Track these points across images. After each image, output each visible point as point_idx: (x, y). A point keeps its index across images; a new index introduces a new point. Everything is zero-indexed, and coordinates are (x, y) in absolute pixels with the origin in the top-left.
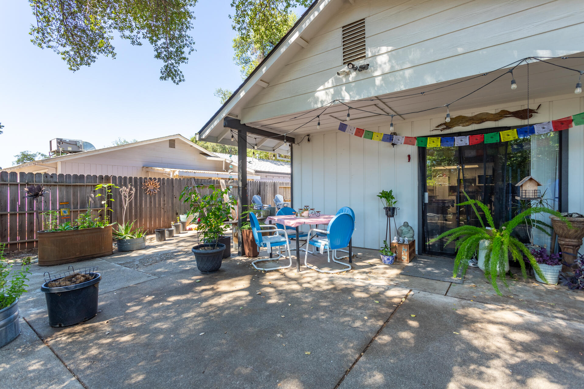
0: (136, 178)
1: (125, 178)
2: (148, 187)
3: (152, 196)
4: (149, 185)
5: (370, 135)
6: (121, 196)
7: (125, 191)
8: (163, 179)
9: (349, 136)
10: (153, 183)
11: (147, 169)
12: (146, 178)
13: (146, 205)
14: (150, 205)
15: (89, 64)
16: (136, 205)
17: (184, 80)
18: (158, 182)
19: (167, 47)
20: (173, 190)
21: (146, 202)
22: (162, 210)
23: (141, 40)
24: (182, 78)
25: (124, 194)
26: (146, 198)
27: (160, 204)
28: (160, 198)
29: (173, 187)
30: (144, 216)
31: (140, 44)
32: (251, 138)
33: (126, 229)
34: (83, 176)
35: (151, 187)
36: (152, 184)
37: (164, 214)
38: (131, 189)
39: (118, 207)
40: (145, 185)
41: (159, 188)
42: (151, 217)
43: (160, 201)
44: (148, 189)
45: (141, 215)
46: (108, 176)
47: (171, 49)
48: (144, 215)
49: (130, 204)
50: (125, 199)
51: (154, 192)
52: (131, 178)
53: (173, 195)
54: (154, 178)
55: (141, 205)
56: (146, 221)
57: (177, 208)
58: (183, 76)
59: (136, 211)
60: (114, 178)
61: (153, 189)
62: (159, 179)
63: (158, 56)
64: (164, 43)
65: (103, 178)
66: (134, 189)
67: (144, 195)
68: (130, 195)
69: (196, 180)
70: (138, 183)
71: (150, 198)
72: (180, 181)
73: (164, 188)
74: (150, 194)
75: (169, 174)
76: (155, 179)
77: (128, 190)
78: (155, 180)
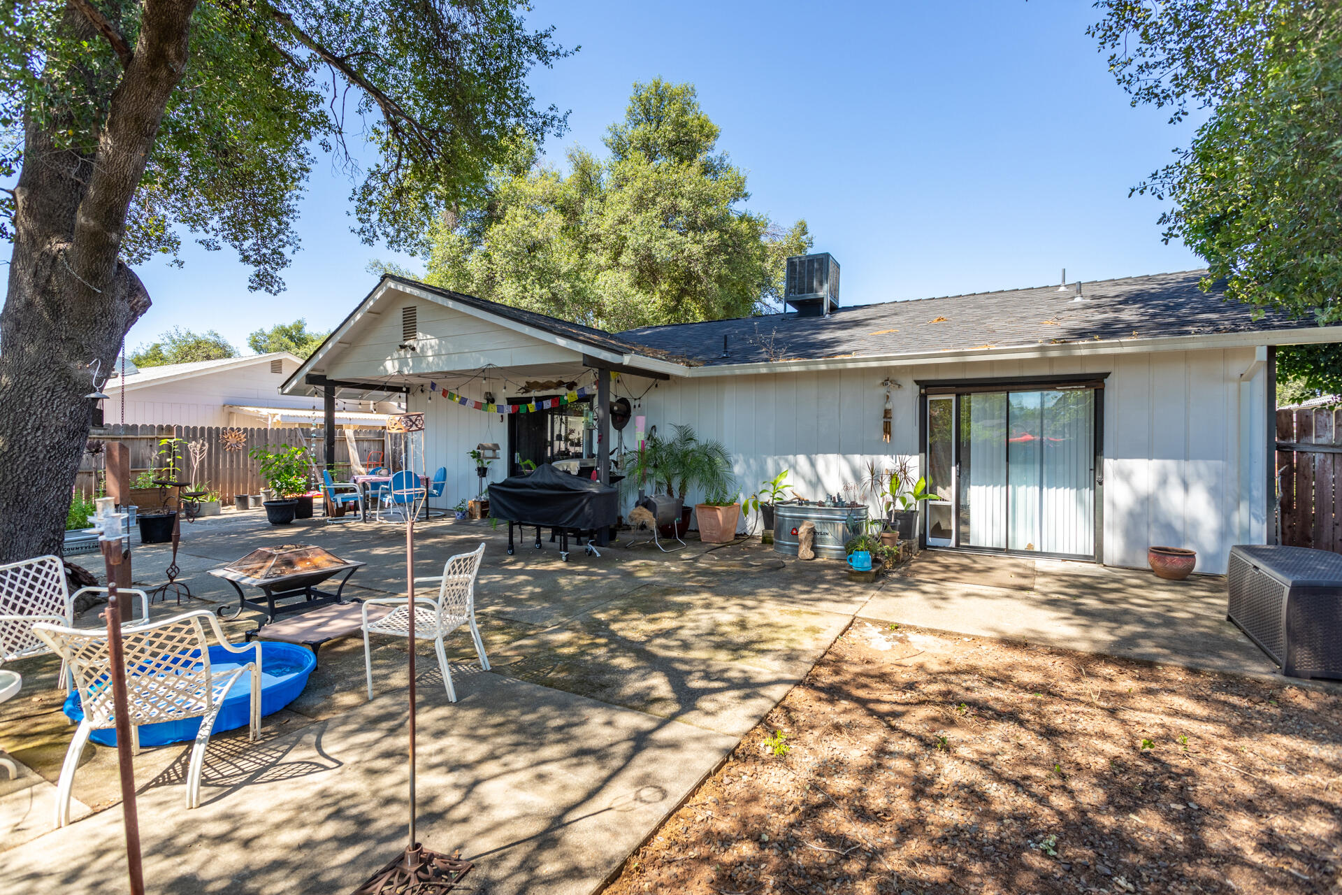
0: (210, 429)
1: (195, 428)
2: (228, 440)
3: (234, 452)
4: (230, 438)
5: (452, 397)
6: (190, 452)
7: (195, 447)
8: (252, 429)
9: (437, 395)
10: (236, 436)
11: (231, 410)
12: (225, 428)
13: (224, 465)
14: (231, 466)
15: (141, 262)
16: (210, 464)
17: (285, 290)
18: (244, 433)
19: (258, 249)
20: (266, 444)
21: (225, 461)
22: (249, 472)
23: (221, 244)
24: (282, 287)
25: (194, 450)
26: (225, 456)
27: (245, 464)
28: (245, 455)
29: (267, 440)
31: (219, 248)
32: (339, 391)
34: (137, 426)
35: (232, 440)
36: (233, 436)
37: (252, 478)
38: (203, 445)
40: (223, 438)
41: (244, 442)
42: (231, 482)
43: (245, 460)
44: (229, 444)
45: (217, 479)
46: (170, 425)
47: (264, 251)
48: (221, 479)
49: (202, 463)
50: (195, 457)
51: (237, 448)
52: (203, 429)
55: (217, 464)
56: (224, 488)
58: (284, 284)
59: (210, 474)
60: (179, 428)
61: (235, 443)
62: (245, 430)
63: (246, 259)
64: (254, 244)
65: (163, 429)
66: (207, 445)
67: (221, 452)
68: (201, 451)
69: (305, 431)
70: (214, 437)
71: (232, 456)
72: (278, 432)
73: (252, 441)
74: (230, 450)
75: (266, 419)
76: (239, 429)
77: (199, 446)
78: (239, 432)
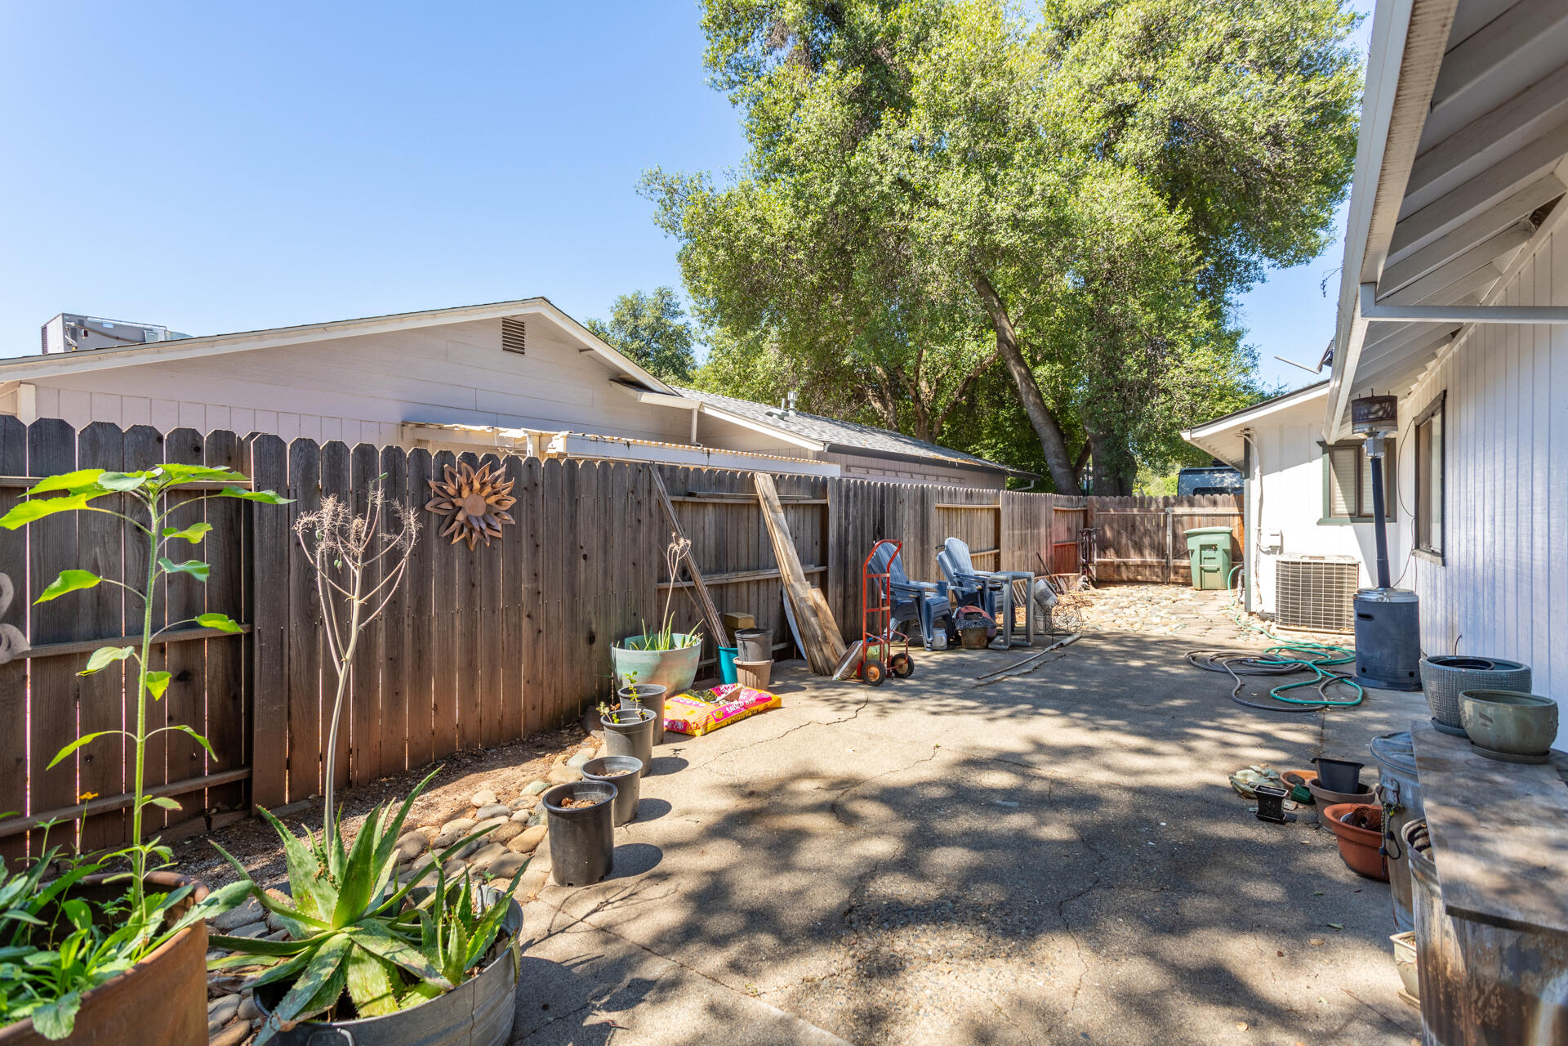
1: (336, 449)
2: (458, 502)
3: (479, 551)
4: (465, 493)
6: (310, 571)
10: (483, 485)
11: (422, 434)
12: (446, 457)
14: (470, 602)
18: (508, 477)
20: (573, 518)
21: (447, 583)
22: (525, 621)
25: (333, 555)
26: (448, 565)
27: (515, 593)
28: (515, 560)
29: (574, 502)
30: (435, 664)
33: (347, 881)
34: (63, 427)
35: (472, 504)
36: (477, 485)
37: (535, 641)
39: (294, 624)
40: (444, 495)
41: (511, 511)
42: (470, 667)
43: (514, 578)
44: (461, 517)
46: (229, 435)
48: (435, 658)
50: (337, 596)
51: (488, 532)
53: (574, 547)
54: (488, 457)
56: (446, 690)
57: (590, 608)
59: (395, 641)
60: (271, 446)
61: (481, 512)
62: (513, 461)
65: (198, 449)
67: (435, 550)
69: (667, 474)
70: (407, 479)
71: (470, 564)
72: (605, 474)
73: (533, 507)
74: (466, 541)
76: (493, 461)
78: (493, 469)
